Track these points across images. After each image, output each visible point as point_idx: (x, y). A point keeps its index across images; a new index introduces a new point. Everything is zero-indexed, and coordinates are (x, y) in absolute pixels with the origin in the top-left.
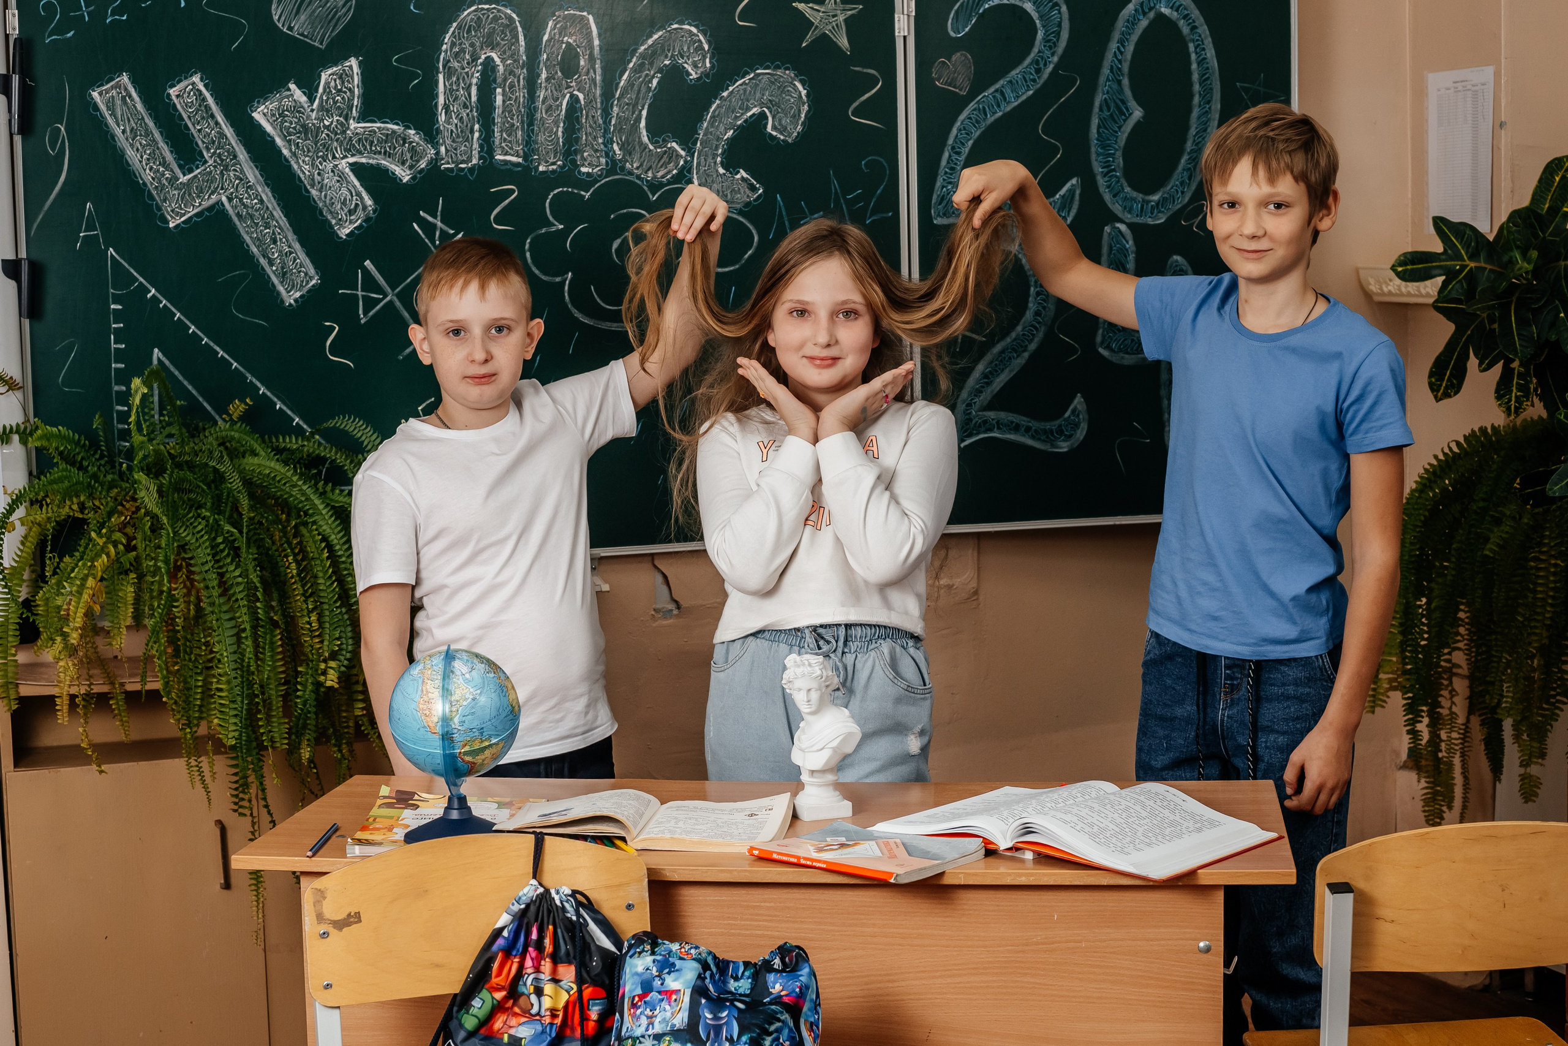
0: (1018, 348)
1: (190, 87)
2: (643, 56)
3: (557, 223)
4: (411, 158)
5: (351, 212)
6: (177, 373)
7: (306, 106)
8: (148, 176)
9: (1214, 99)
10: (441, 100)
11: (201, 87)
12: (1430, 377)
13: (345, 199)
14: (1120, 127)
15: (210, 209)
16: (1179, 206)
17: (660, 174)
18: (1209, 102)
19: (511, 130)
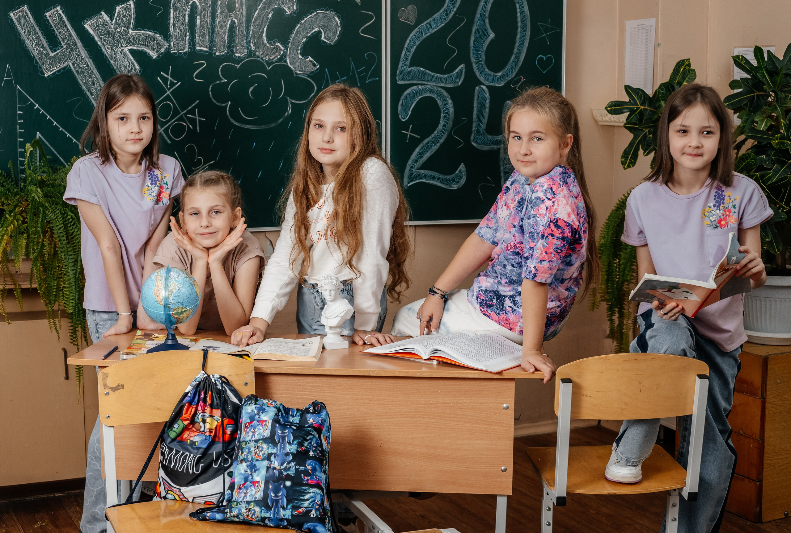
0: (434, 142)
1: (56, 12)
2: (265, 3)
3: (224, 79)
4: (157, 47)
6: (47, 143)
7: (109, 22)
8: (35, 53)
9: (527, 29)
10: (172, 21)
11: (61, 12)
12: (622, 158)
13: (126, 66)
14: (484, 42)
15: (65, 68)
16: (510, 78)
17: (272, 58)
18: (525, 31)
19: (203, 35)
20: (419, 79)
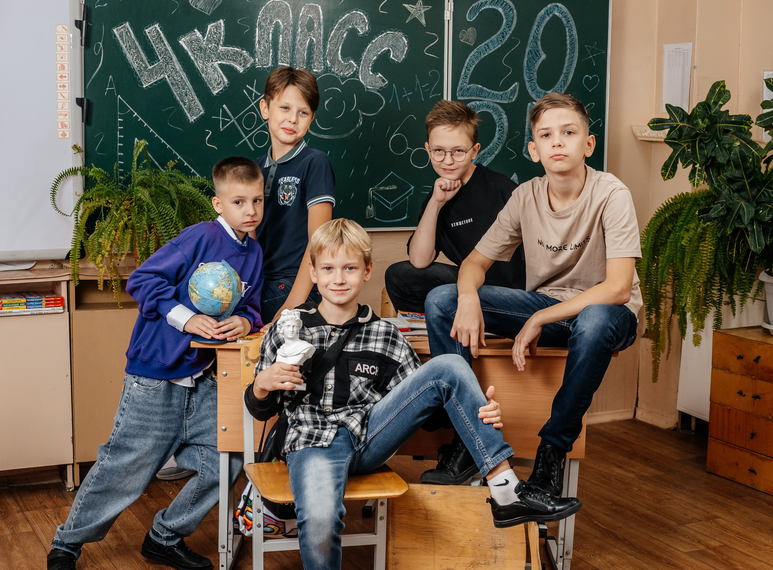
0: (490, 152)
1: (154, 29)
2: (340, 24)
4: (244, 62)
5: (218, 84)
7: (201, 39)
8: (135, 66)
9: (576, 51)
10: (257, 39)
11: (159, 29)
12: (662, 170)
13: (216, 79)
14: (536, 62)
15: (161, 80)
17: (345, 74)
18: (573, 53)
19: (285, 52)
20: (477, 96)
